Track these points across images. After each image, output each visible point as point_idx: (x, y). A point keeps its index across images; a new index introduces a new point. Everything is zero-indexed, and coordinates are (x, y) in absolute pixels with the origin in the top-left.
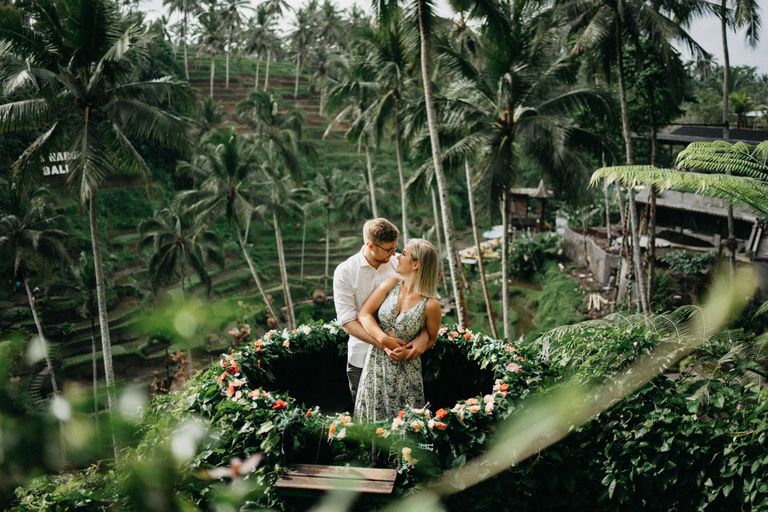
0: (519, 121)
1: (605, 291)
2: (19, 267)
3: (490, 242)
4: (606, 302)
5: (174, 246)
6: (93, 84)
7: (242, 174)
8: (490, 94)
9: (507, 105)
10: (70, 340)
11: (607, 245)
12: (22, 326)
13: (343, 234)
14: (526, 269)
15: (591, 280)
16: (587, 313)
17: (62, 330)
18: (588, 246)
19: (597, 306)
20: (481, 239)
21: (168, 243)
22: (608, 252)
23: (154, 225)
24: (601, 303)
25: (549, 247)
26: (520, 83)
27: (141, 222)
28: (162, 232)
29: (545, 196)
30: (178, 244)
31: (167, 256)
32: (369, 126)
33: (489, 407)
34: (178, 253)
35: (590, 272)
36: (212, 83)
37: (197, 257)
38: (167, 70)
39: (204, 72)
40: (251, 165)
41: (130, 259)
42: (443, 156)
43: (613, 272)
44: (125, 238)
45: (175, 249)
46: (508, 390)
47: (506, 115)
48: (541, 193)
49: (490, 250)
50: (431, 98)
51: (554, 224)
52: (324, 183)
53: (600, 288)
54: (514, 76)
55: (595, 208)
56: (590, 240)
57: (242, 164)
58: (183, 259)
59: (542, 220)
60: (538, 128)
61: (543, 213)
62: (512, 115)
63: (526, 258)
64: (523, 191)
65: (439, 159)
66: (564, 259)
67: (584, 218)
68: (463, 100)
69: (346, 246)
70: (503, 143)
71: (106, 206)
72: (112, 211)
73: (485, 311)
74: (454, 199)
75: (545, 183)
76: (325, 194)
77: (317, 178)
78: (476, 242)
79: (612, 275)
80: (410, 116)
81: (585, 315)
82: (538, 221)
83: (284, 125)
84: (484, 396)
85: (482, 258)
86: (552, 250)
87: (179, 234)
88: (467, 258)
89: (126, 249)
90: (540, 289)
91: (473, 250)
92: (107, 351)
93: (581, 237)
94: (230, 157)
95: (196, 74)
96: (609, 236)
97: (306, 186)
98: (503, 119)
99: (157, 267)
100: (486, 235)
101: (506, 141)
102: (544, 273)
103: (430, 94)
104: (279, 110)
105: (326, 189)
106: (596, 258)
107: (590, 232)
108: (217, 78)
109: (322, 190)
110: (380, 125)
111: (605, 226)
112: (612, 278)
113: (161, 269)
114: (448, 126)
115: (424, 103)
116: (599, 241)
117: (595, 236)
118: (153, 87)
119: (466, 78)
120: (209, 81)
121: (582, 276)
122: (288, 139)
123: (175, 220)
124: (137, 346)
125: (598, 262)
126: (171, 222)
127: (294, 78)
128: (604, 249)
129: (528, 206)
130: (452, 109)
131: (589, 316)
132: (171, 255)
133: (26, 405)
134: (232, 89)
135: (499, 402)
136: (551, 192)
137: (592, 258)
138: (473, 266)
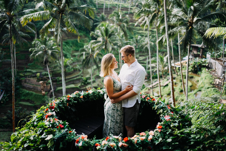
0: (195, 22)
1: (221, 78)
2: (45, 61)
3: (185, 60)
4: (221, 82)
5: (89, 57)
6: (63, 7)
7: (110, 36)
8: (186, 13)
9: (192, 17)
10: (59, 82)
11: (223, 64)
12: (46, 77)
13: (140, 56)
14: (196, 70)
15: (216, 75)
16: (214, 85)
17: (57, 79)
18: (216, 64)
19: (217, 83)
20: (182, 60)
21: (88, 56)
22: (222, 66)
23: (84, 50)
24: (219, 82)
25: (204, 63)
26: (196, 9)
27: (80, 49)
28: (86, 52)
29: (203, 47)
30: (91, 56)
31: (87, 60)
32: (148, 23)
33: (150, 137)
34: (91, 59)
35: (216, 72)
36: (104, 9)
37: (96, 60)
38: (91, 5)
39: (102, 6)
40: (113, 33)
41: (78, 60)
42: (169, 32)
43: (224, 72)
44: (76, 54)
45: (90, 58)
46: (162, 129)
47: (191, 20)
48: (202, 46)
49: (185, 63)
50: (166, 13)
51: (206, 56)
52: (135, 40)
53: (219, 77)
54: (194, 7)
55: (219, 52)
56: (217, 62)
57: (110, 33)
58: (92, 61)
59: (202, 54)
60: (201, 24)
61: (202, 52)
62: (193, 20)
63: (196, 66)
64: (197, 45)
65: (168, 33)
66: (208, 68)
67: (216, 55)
68: (177, 15)
69: (141, 59)
70: (189, 29)
71: (72, 44)
72: (74, 46)
73: (181, 82)
74: (175, 47)
75: (204, 43)
76: (135, 43)
77: (133, 39)
78: (180, 60)
79: (223, 73)
80: (160, 19)
81: (213, 86)
82: (201, 55)
83: (123, 22)
84: (149, 131)
85: (181, 66)
86: (204, 64)
87: (91, 53)
88: (177, 65)
89: (77, 57)
90: (199, 76)
91: (179, 63)
92: (64, 87)
93: (214, 61)
94: (107, 31)
95: (99, 6)
96: (223, 61)
97: (130, 41)
98: (190, 21)
99: (84, 63)
100: (184, 58)
101: (190, 29)
102: (201, 71)
103: (166, 12)
104: (122, 17)
105: (136, 42)
106: (219, 68)
107: (217, 59)
108: (106, 8)
109: (135, 42)
110: (151, 22)
111: (222, 58)
112: (223, 74)
113: (85, 63)
114: (172, 23)
115: (164, 15)
116: (220, 62)
117: (219, 61)
118: (81, 8)
119: (179, 7)
120: (103, 8)
121: (214, 73)
122: (124, 26)
123: (90, 49)
124: (78, 85)
125: (219, 69)
126: (89, 49)
127: (128, 8)
128: (221, 65)
129: (198, 50)
130: (173, 17)
131: (215, 86)
132: (88, 59)
133: (46, 100)
134: (110, 11)
135: (156, 135)
136: (205, 46)
137: (217, 68)
138: (179, 68)
